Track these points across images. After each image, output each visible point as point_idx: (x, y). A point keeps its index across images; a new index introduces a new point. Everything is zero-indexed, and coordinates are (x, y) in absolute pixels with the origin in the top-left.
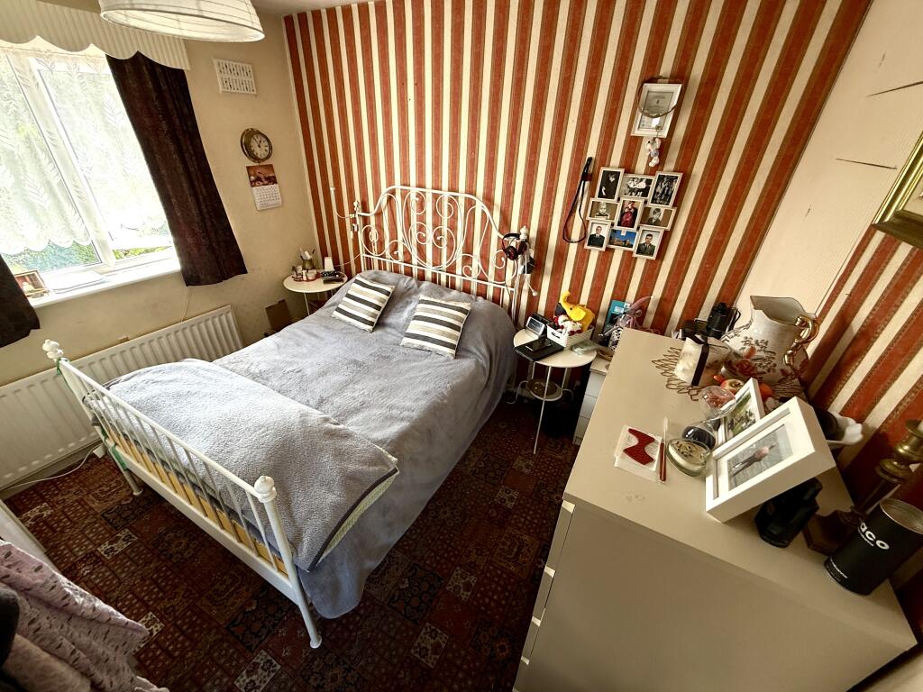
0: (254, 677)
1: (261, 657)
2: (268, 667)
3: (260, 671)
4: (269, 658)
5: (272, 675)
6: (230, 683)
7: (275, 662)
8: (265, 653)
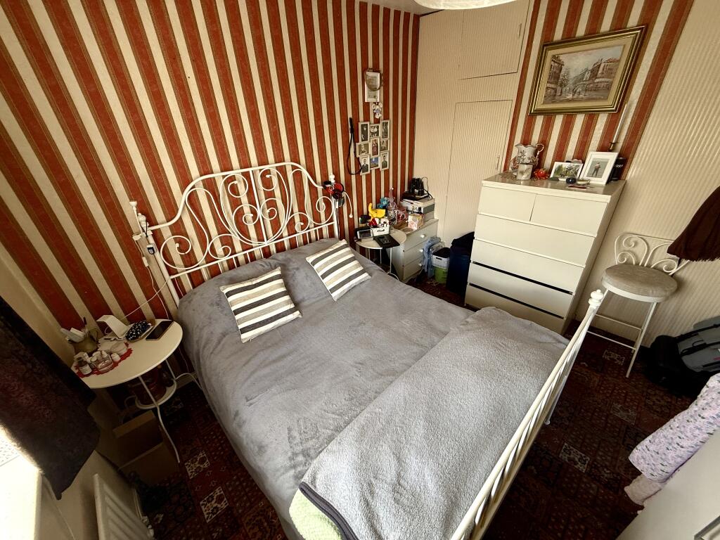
0: (577, 459)
1: (564, 457)
2: (568, 451)
3: (572, 456)
4: (562, 451)
5: (571, 447)
6: (586, 476)
7: (564, 448)
8: (561, 455)
